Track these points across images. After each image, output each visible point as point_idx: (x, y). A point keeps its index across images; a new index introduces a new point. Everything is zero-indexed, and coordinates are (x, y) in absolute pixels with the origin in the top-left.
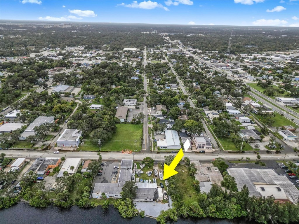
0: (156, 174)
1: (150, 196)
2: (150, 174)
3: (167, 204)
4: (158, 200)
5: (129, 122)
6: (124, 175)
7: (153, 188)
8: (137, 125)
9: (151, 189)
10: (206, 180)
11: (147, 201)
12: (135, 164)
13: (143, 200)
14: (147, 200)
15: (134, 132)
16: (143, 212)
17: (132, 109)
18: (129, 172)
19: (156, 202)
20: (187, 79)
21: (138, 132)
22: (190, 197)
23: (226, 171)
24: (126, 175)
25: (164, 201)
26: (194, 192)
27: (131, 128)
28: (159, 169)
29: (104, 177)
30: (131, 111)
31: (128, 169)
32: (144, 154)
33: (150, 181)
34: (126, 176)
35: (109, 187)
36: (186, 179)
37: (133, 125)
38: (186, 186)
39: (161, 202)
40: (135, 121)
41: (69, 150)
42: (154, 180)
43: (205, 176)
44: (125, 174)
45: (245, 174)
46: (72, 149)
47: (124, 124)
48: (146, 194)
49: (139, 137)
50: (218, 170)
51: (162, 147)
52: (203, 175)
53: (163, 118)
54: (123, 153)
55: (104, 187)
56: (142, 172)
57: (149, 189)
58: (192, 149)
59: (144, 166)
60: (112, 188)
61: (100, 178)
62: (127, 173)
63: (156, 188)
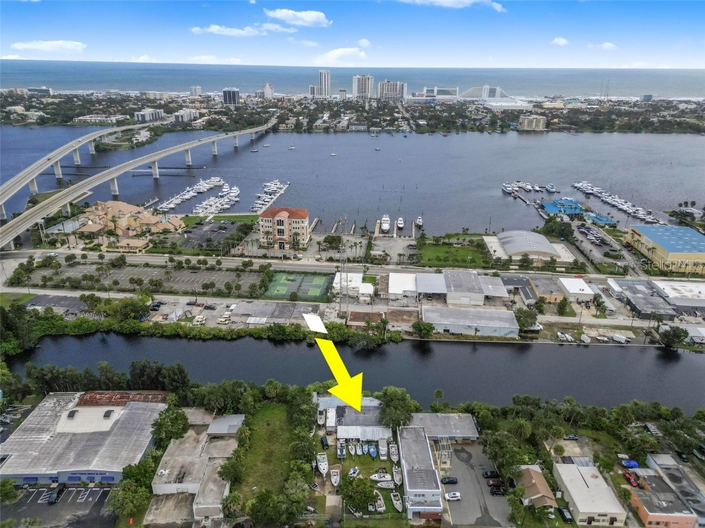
6: (419, 456)
7: (345, 425)
9: (352, 424)
12: (398, 505)
24: (414, 456)
28: (325, 497)
29: (472, 467)
34: (416, 454)
42: (342, 451)
44: (417, 457)
56: (375, 476)
57: (355, 423)
60: (436, 425)
61: (481, 467)
62: (413, 460)
63: (340, 425)
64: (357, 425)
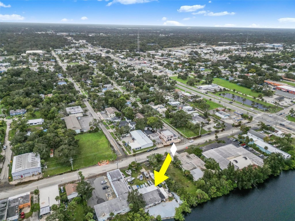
0: (147, 176)
1: (157, 199)
2: (142, 178)
3: (174, 200)
4: (164, 200)
5: (86, 131)
6: (119, 187)
7: (155, 190)
8: (97, 133)
9: (153, 191)
10: (193, 167)
11: (155, 205)
13: (152, 205)
14: (155, 203)
15: (97, 141)
16: (159, 217)
17: (80, 117)
18: (122, 182)
19: (163, 202)
20: (117, 78)
21: (101, 139)
22: (188, 187)
23: (202, 154)
24: (121, 186)
25: (170, 199)
26: (189, 182)
27: (92, 138)
28: (146, 170)
29: (97, 197)
30: (80, 120)
31: (119, 180)
32: (122, 160)
33: (146, 184)
34: (121, 187)
35: (111, 205)
36: (175, 172)
37: (92, 134)
38: (179, 178)
39: (168, 201)
40: (93, 129)
41: (33, 180)
42: (150, 182)
43: (190, 165)
45: (217, 154)
46: (36, 178)
47: (82, 135)
48: (151, 198)
49: (107, 145)
50: (196, 156)
51: (136, 149)
52: (187, 164)
53: (119, 120)
54: (100, 165)
55: (105, 206)
56: (133, 178)
57: (152, 193)
58: (162, 144)
59: (131, 172)
60: (115, 204)
61: (93, 198)
62: (121, 184)
63: (157, 189)
64: (151, 192)
